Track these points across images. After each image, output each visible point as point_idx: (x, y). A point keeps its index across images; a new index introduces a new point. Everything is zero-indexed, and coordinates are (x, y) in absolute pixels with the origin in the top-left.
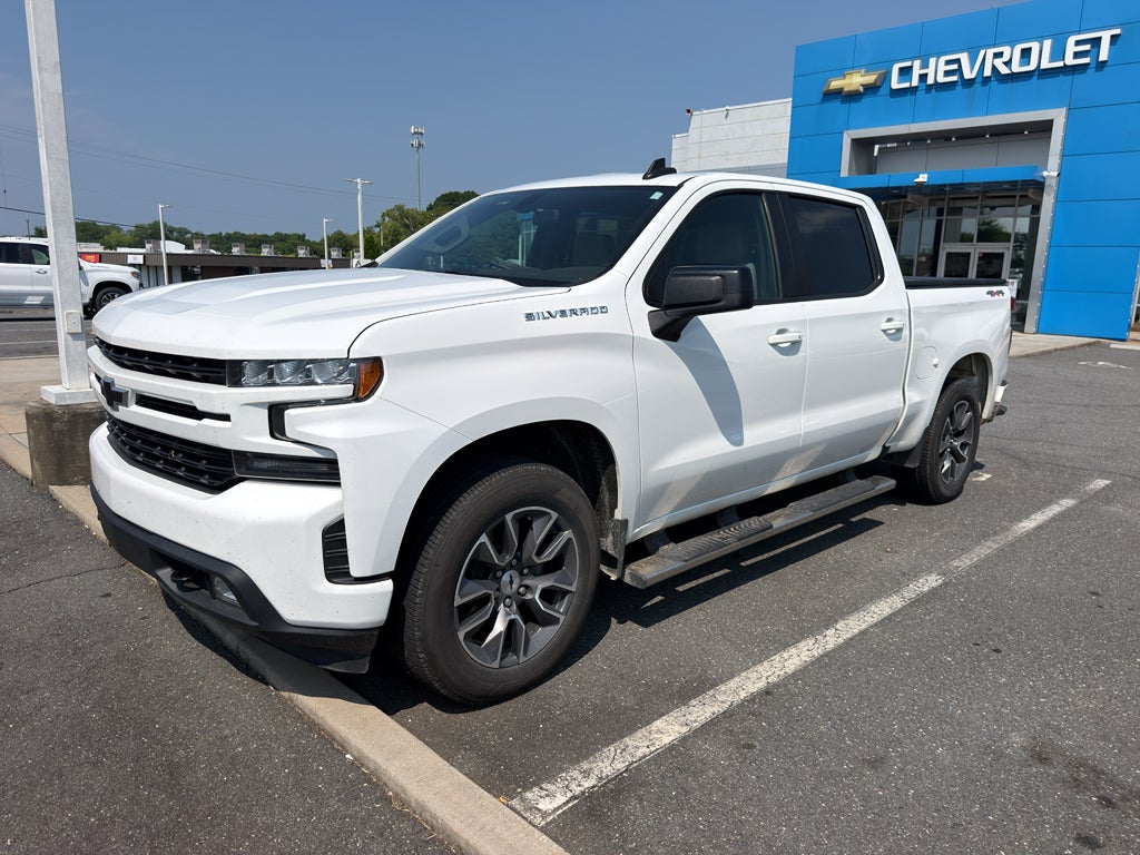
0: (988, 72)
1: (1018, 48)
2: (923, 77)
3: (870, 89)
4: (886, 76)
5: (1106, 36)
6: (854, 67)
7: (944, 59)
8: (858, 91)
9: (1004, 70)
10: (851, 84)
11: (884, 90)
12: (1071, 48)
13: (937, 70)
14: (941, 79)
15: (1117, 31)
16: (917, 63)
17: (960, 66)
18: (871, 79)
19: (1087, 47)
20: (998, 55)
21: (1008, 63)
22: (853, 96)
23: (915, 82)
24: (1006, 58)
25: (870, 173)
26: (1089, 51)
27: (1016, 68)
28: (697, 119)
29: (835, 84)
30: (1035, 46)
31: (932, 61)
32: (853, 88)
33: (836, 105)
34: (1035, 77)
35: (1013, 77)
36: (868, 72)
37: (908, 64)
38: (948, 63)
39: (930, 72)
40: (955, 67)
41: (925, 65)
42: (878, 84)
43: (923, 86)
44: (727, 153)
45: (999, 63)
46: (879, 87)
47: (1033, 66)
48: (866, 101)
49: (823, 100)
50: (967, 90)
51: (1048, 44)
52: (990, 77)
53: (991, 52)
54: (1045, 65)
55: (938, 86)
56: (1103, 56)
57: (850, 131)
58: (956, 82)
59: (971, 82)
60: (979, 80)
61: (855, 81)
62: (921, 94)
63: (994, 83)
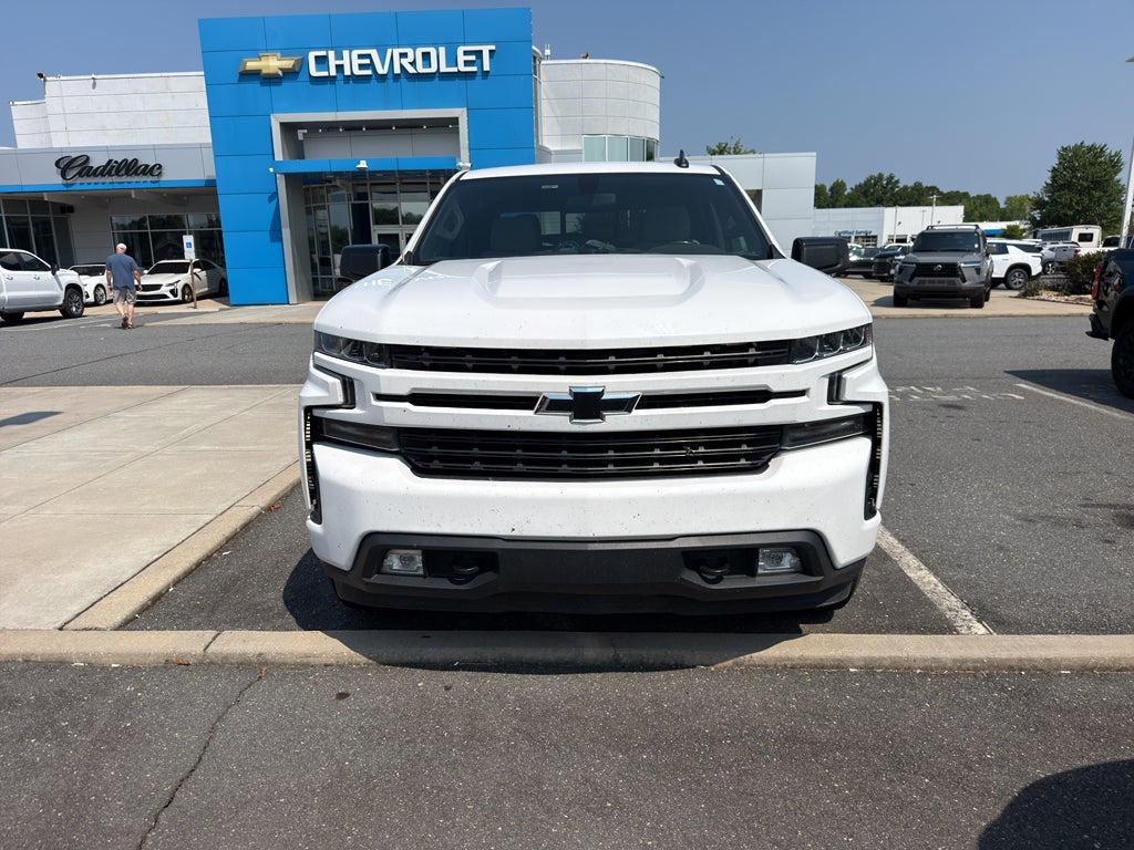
0: (397, 70)
1: (420, 51)
2: (340, 68)
3: (289, 74)
4: (303, 63)
5: (486, 49)
6: (270, 50)
7: (355, 53)
8: (277, 74)
9: (411, 70)
10: (268, 67)
11: (303, 77)
12: (461, 58)
13: (352, 62)
14: (357, 72)
15: (493, 47)
16: (331, 54)
17: (372, 61)
18: (288, 63)
19: (473, 58)
20: (404, 55)
21: (413, 63)
22: (271, 80)
23: (333, 72)
24: (411, 59)
25: (299, 158)
26: (474, 62)
27: (421, 69)
28: (53, 86)
29: (251, 65)
30: (432, 51)
31: (346, 53)
32: (272, 71)
33: (254, 87)
34: (437, 79)
35: (418, 77)
36: (284, 56)
37: (323, 53)
38: (360, 57)
39: (346, 62)
40: (367, 61)
41: (339, 56)
42: (297, 69)
43: (340, 77)
44: (104, 129)
45: (405, 62)
46: (297, 73)
47: (433, 69)
48: (286, 85)
49: (240, 80)
50: (381, 84)
51: (442, 50)
52: (399, 75)
53: (397, 52)
54: (444, 69)
55: (354, 78)
56: (486, 67)
57: (276, 115)
58: (370, 76)
59: (383, 78)
60: (390, 76)
61: (273, 64)
62: (340, 83)
63: (403, 81)
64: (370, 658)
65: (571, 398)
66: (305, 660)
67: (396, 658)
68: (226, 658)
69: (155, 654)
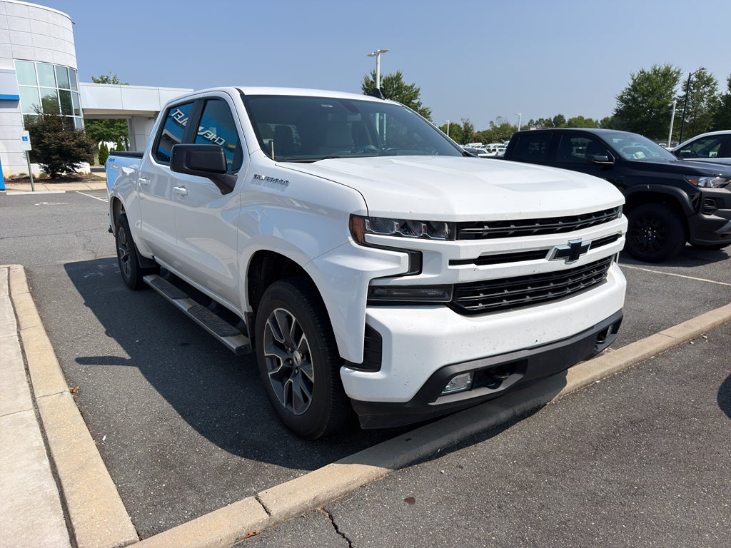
64: (389, 468)
65: (569, 248)
66: (347, 489)
67: (405, 461)
68: (288, 514)
69: (226, 537)
